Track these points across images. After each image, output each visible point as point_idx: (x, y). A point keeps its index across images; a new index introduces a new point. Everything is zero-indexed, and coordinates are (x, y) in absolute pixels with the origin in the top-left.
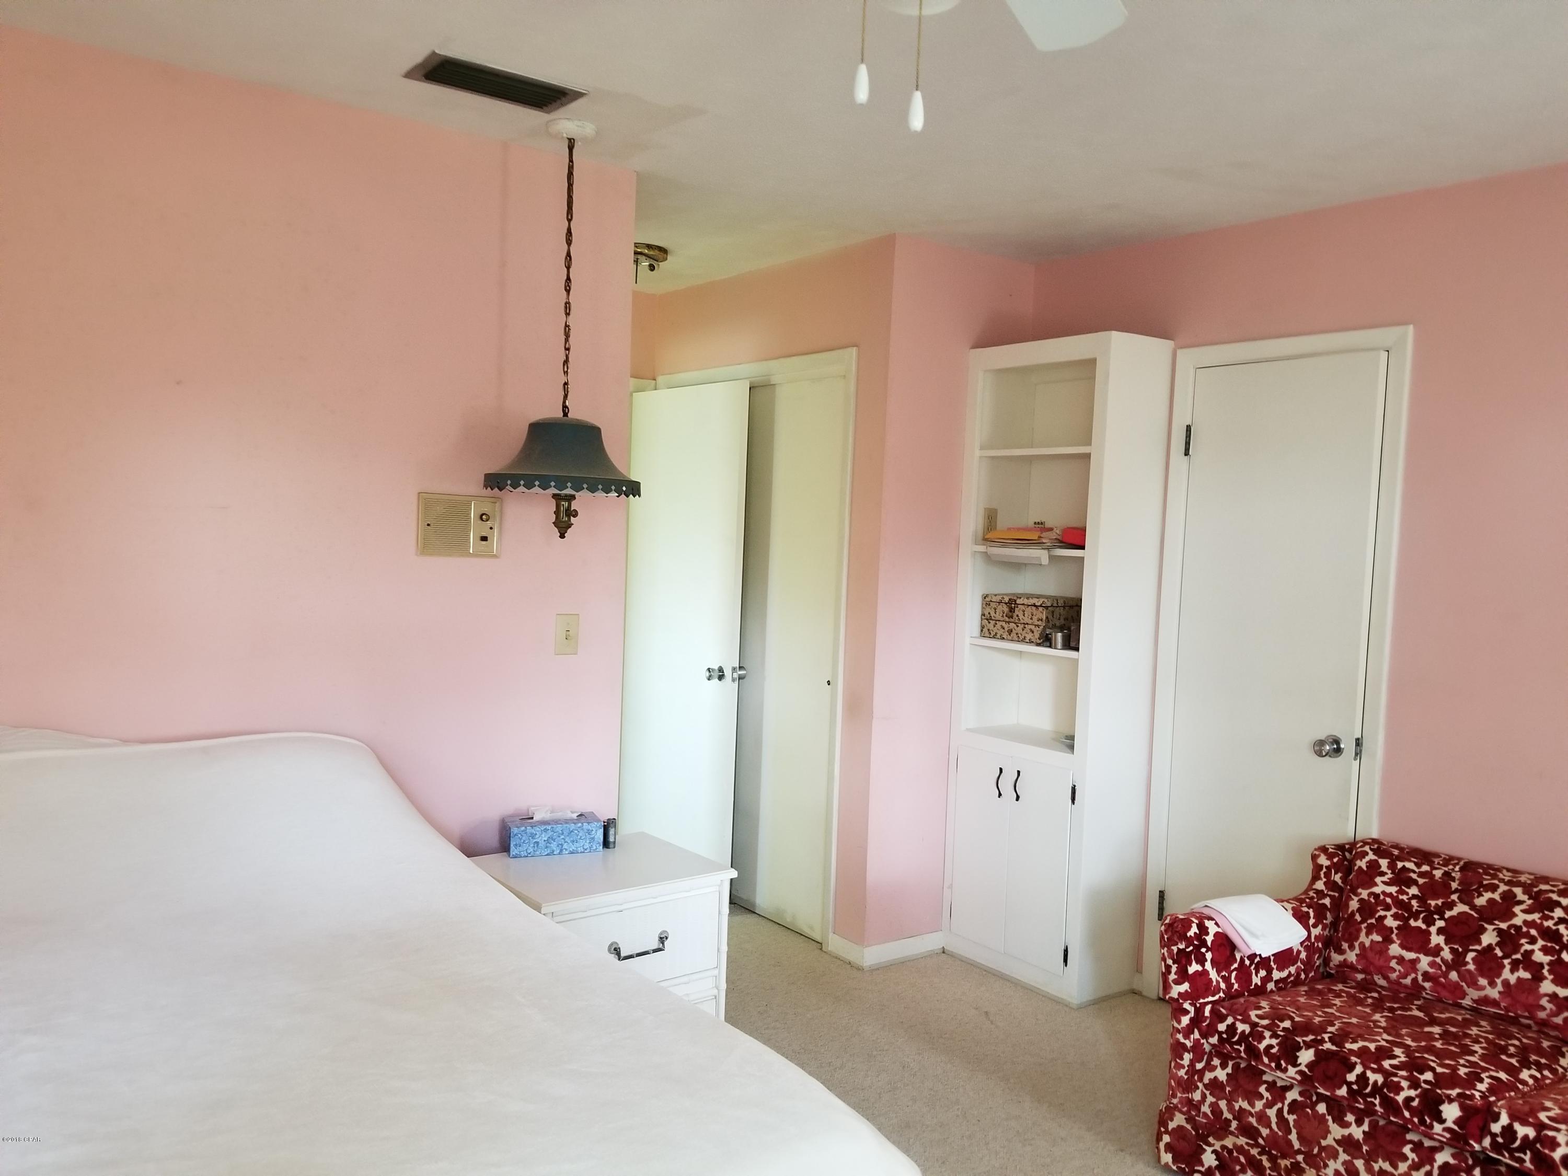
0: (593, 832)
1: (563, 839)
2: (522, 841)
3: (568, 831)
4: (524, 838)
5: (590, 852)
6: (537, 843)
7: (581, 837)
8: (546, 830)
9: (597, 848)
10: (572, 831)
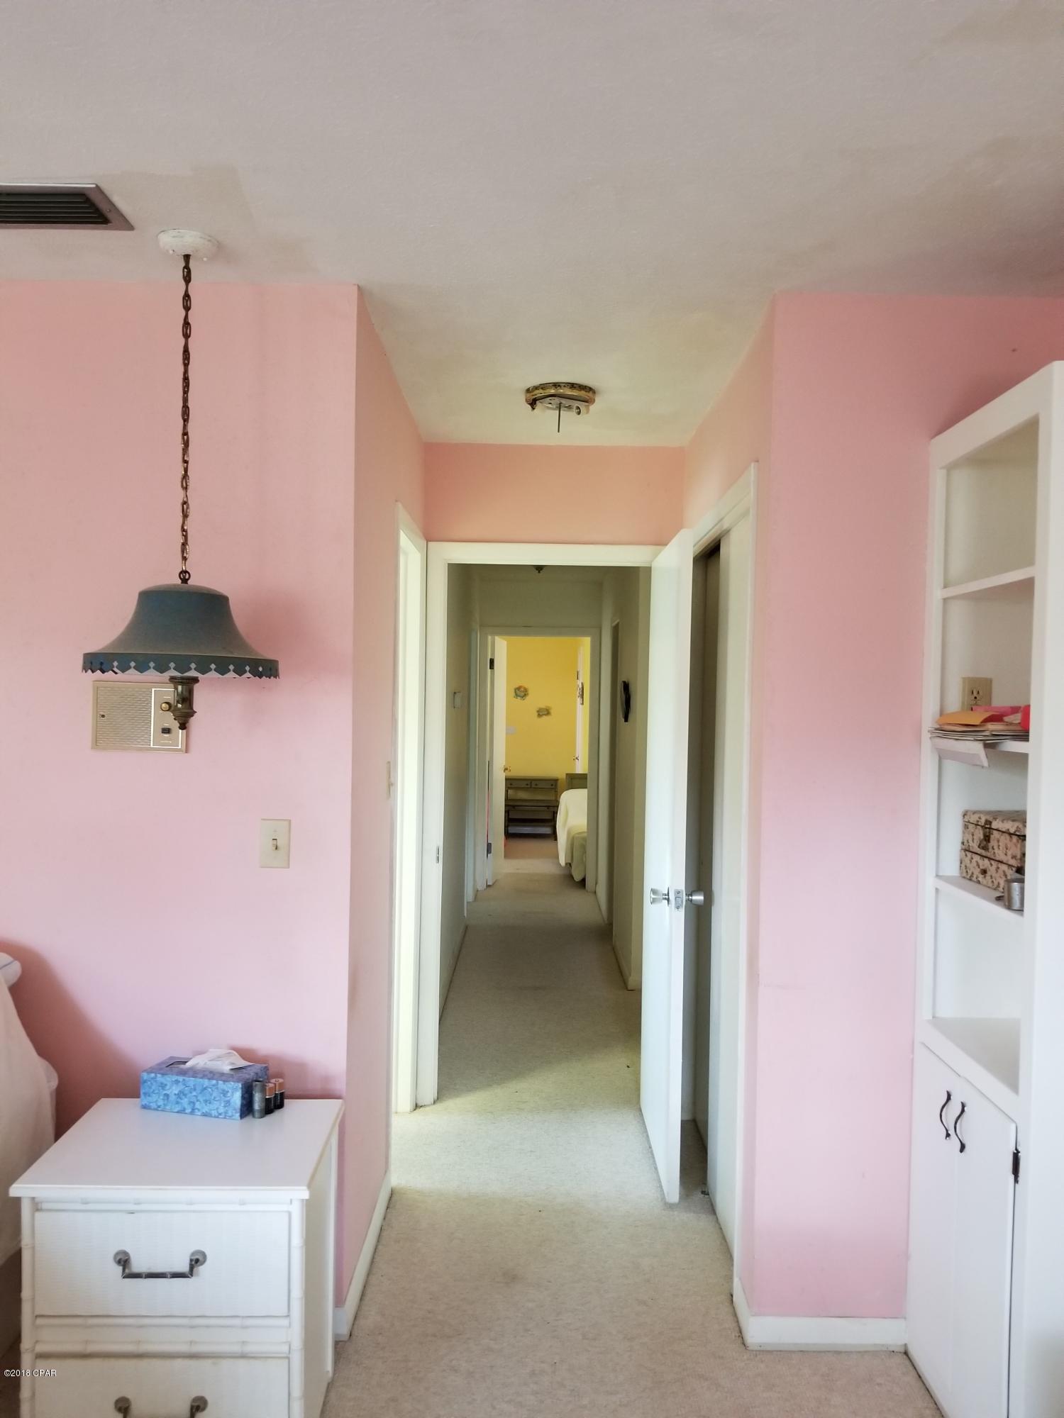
0: (229, 1095)
1: (195, 1096)
2: (152, 1090)
3: (201, 1088)
4: (153, 1087)
5: (225, 1118)
6: (167, 1096)
7: (215, 1098)
8: (177, 1082)
9: (233, 1116)
10: (205, 1089)
